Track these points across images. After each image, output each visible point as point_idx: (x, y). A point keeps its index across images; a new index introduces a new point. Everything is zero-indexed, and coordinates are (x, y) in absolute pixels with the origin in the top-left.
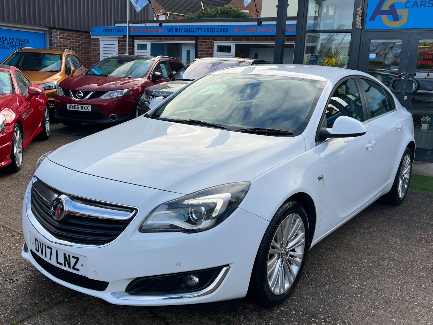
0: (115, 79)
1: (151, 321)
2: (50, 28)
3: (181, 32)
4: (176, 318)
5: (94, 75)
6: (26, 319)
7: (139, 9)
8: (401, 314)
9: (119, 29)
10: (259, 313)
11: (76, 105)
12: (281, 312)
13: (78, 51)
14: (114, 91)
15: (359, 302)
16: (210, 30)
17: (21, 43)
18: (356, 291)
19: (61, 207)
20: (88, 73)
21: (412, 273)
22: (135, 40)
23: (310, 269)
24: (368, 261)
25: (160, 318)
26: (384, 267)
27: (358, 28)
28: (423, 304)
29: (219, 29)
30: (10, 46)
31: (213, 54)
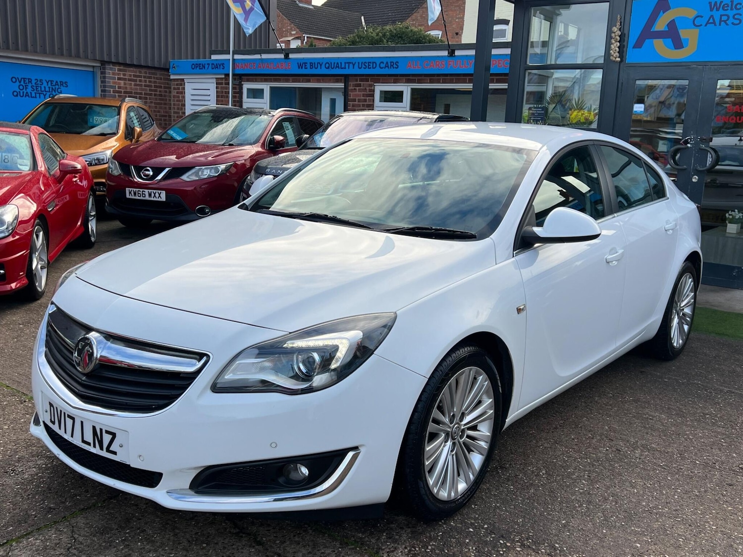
0: (207, 147)
1: (235, 539)
2: (103, 63)
3: (321, 68)
4: (275, 535)
5: (173, 140)
6: (32, 532)
7: (249, 30)
8: (651, 536)
9: (217, 64)
10: (414, 529)
11: (141, 190)
12: (450, 529)
13: (148, 100)
14: (203, 167)
15: (582, 516)
16: (369, 65)
17: (54, 87)
18: (580, 498)
19: (89, 351)
20: (163, 137)
21: (680, 470)
22: (244, 82)
23: (508, 461)
24: (607, 450)
25: (249, 534)
26: (633, 460)
27: (614, 61)
28: (691, 521)
29: (383, 63)
30: (36, 93)
31: (373, 105)
